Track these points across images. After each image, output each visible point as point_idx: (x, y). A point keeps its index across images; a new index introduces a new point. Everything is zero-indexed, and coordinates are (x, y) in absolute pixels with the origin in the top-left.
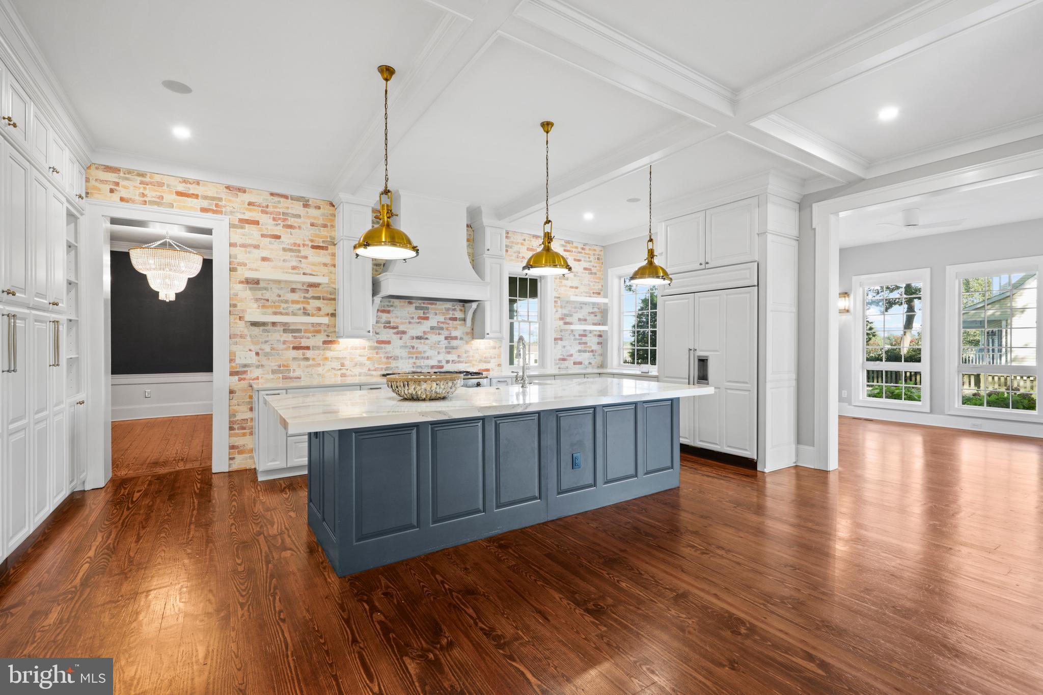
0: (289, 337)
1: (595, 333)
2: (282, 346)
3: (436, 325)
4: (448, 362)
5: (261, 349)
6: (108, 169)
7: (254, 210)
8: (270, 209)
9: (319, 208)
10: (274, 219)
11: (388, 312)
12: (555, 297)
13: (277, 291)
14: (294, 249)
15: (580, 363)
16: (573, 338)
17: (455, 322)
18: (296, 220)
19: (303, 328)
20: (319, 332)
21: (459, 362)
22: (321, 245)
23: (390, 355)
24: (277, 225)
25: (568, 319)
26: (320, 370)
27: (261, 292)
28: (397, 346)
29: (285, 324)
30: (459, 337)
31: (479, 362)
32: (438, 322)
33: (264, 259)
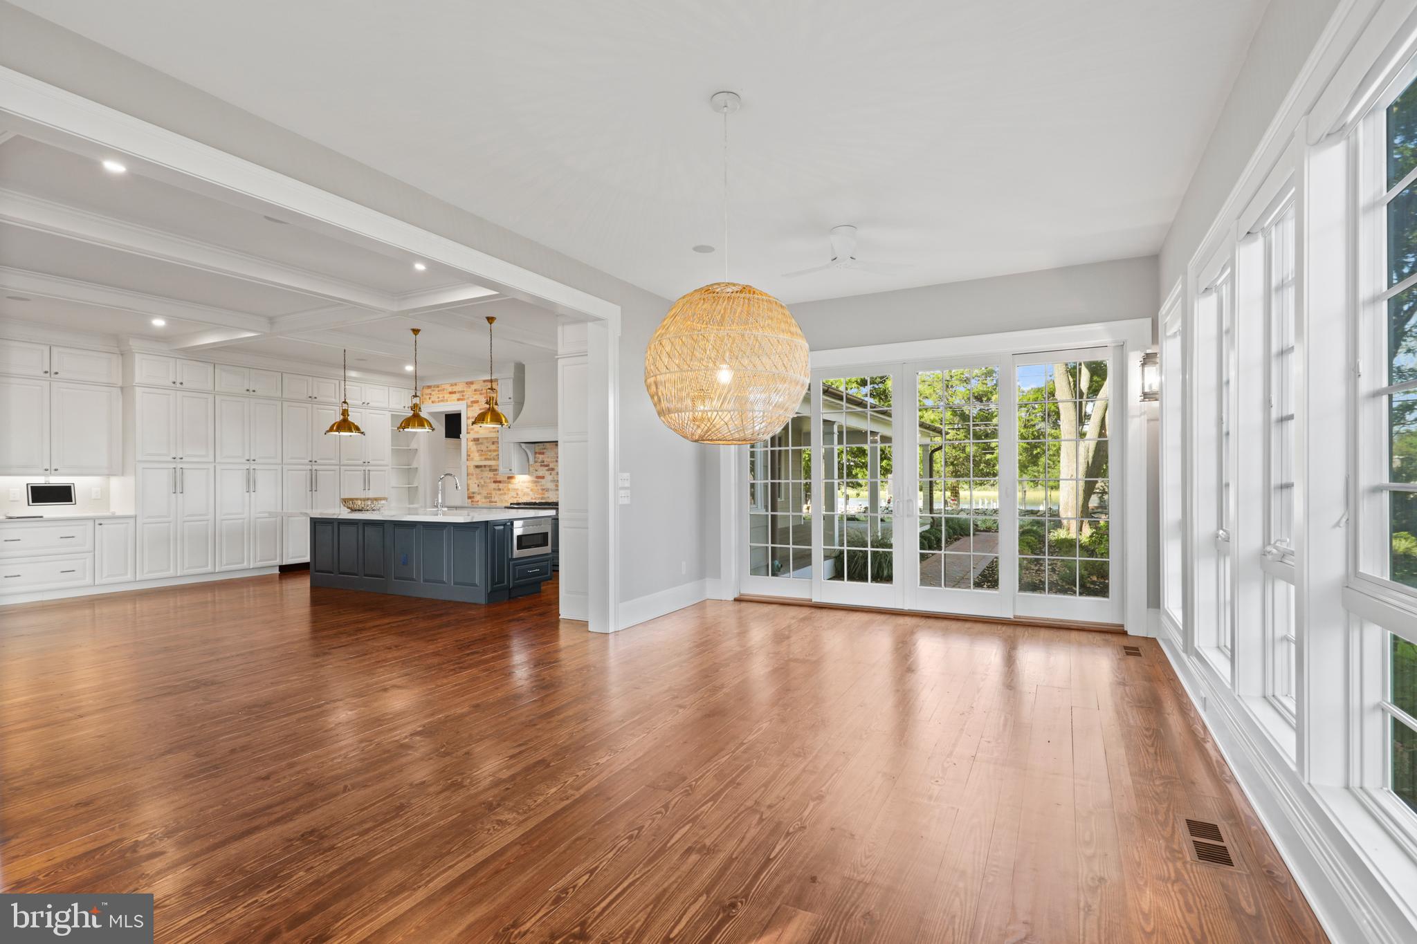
0: (491, 475)
5: (480, 483)
6: (429, 387)
7: (477, 394)
11: (543, 453)
26: (506, 497)
27: (480, 446)
29: (490, 466)
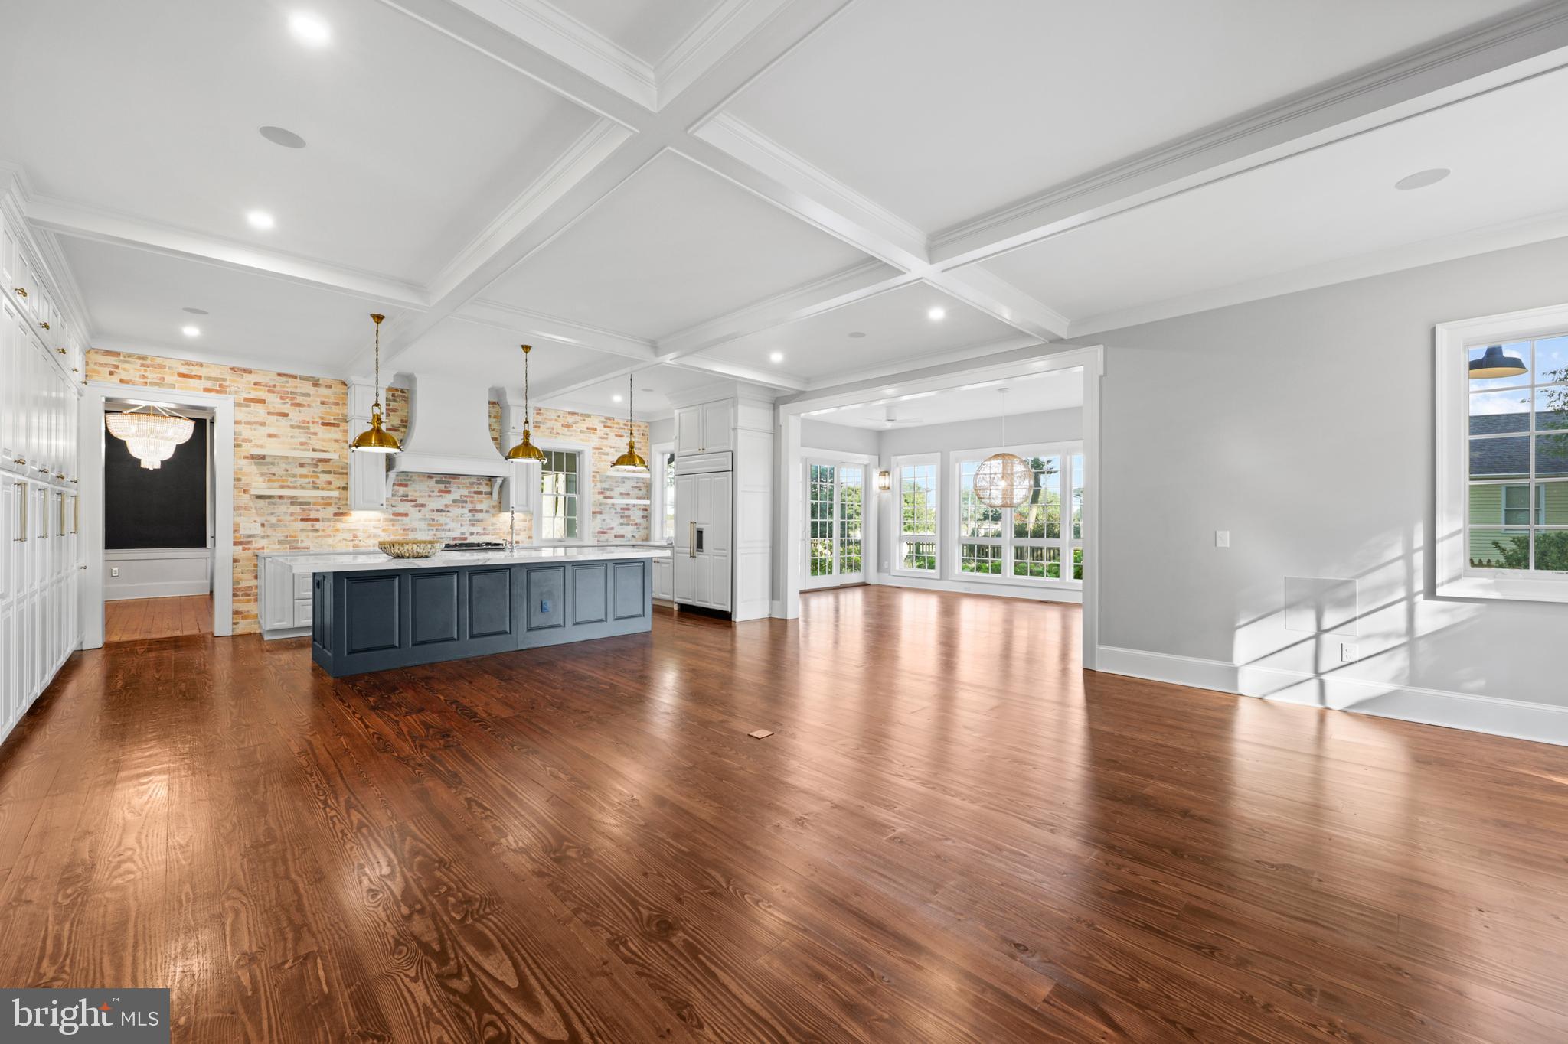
0: (297, 509)
1: (639, 507)
2: (289, 518)
3: (459, 498)
4: (472, 534)
5: (266, 521)
6: (107, 353)
7: (260, 390)
8: (277, 389)
9: (330, 387)
10: (282, 398)
11: (406, 486)
12: (593, 472)
13: (284, 466)
14: (303, 426)
15: (623, 536)
16: (614, 511)
17: (480, 496)
18: (305, 398)
19: (312, 501)
20: (329, 504)
21: (484, 534)
22: (332, 422)
23: (407, 527)
24: (285, 403)
25: (608, 494)
26: (330, 539)
27: (267, 467)
28: (415, 518)
29: (292, 497)
30: (484, 511)
32: (461, 496)
33: (270, 436)
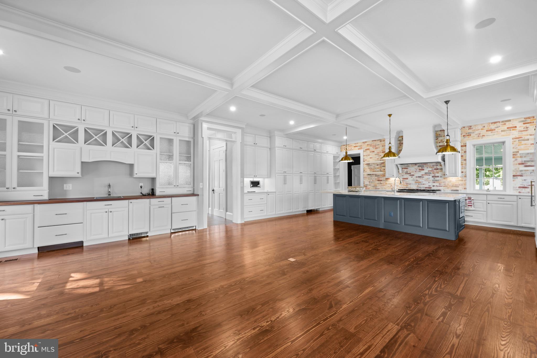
0: (376, 177)
2: (375, 180)
4: (434, 186)
6: (344, 145)
8: (372, 145)
10: (373, 147)
11: (407, 168)
13: (373, 166)
14: (378, 154)
17: (437, 170)
18: (378, 146)
19: (380, 175)
25: (528, 164)
28: (410, 180)
29: (375, 174)
31: (452, 187)
32: (428, 171)
33: (371, 158)
